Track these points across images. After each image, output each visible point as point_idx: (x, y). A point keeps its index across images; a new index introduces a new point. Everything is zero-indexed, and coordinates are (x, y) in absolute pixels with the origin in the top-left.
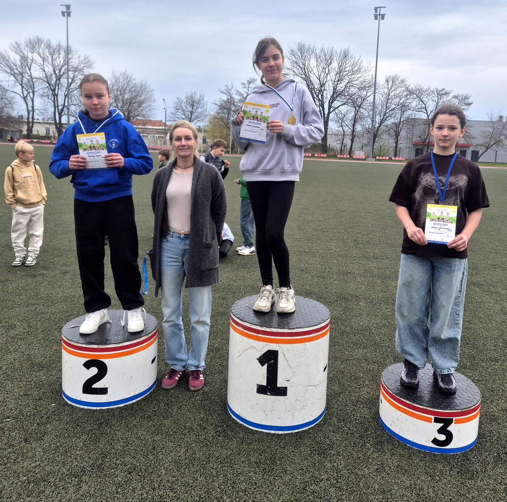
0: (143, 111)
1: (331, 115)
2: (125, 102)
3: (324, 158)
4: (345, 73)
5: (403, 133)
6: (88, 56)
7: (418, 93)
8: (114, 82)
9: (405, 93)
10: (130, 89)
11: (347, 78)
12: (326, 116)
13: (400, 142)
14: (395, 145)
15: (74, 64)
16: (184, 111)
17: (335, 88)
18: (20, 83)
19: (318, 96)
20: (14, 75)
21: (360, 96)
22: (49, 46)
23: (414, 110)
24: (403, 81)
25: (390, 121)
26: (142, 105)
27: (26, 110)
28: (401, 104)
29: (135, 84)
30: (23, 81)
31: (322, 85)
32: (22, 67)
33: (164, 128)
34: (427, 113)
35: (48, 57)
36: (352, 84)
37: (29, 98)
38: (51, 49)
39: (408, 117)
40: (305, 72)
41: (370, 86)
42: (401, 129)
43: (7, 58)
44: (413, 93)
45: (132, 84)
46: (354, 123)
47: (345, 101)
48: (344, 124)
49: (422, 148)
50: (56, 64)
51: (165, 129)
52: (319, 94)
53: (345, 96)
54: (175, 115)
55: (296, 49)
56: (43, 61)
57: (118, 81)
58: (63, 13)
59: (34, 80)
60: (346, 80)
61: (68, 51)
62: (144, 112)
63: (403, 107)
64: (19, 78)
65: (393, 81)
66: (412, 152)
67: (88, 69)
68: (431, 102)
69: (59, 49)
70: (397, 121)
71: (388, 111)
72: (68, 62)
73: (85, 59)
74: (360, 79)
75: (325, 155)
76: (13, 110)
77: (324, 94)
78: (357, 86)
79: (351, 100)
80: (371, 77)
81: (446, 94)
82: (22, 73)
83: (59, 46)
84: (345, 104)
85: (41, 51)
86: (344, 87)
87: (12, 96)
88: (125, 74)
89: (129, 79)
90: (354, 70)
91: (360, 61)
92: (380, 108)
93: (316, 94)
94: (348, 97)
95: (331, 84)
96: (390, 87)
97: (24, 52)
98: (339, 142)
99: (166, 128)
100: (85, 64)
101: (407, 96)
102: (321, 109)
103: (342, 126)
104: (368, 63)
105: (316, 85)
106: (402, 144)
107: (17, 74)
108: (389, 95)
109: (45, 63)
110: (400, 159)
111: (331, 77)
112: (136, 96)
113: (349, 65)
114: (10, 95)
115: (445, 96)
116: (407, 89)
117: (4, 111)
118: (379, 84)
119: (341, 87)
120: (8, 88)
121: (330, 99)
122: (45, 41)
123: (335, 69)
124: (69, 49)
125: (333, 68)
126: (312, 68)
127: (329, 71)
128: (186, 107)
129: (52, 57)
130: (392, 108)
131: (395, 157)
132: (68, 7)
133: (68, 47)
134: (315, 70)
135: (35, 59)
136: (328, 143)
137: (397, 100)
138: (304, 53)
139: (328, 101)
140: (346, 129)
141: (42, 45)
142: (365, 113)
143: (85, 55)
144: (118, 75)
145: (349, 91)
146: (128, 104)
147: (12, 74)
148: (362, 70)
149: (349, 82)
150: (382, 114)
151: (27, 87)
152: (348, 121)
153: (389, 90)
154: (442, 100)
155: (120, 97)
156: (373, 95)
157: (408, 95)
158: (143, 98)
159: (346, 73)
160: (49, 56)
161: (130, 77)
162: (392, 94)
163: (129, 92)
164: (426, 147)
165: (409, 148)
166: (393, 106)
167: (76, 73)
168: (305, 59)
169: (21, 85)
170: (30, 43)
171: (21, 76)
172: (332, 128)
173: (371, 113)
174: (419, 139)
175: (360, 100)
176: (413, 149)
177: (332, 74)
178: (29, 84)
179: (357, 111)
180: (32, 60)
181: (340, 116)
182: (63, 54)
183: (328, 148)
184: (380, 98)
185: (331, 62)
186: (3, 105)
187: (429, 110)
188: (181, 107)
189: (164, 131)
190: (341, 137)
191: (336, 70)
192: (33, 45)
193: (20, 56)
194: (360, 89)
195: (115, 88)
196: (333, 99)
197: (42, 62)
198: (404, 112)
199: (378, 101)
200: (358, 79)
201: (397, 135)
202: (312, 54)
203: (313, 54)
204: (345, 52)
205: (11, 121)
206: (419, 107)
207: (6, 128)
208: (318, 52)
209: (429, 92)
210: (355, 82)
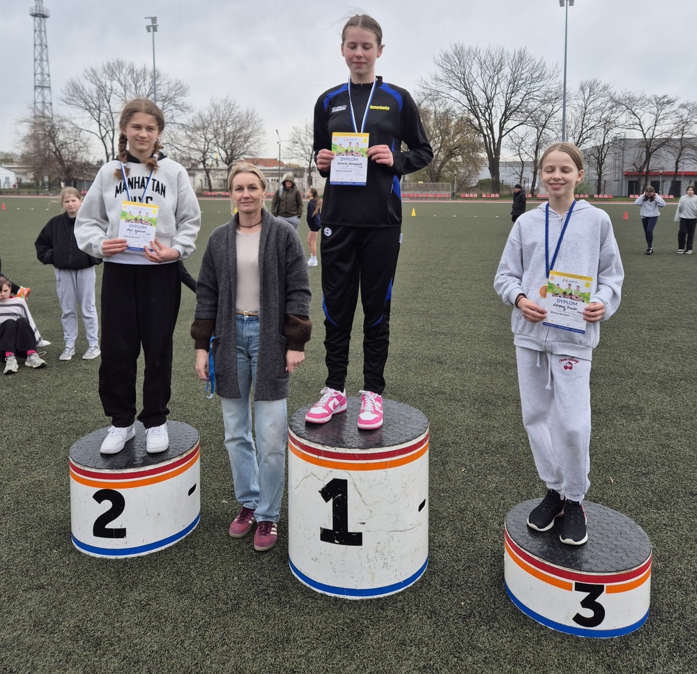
0: (250, 147)
1: (503, 139)
2: (227, 137)
3: (495, 199)
4: (520, 82)
5: (608, 160)
6: (180, 81)
7: (628, 104)
8: (212, 112)
9: (610, 104)
10: (233, 121)
11: (525, 88)
12: (496, 141)
13: (605, 173)
14: (597, 177)
15: (162, 91)
16: (302, 144)
17: (507, 103)
18: (97, 119)
19: (484, 116)
20: (89, 109)
21: (544, 112)
22: (132, 71)
23: (624, 126)
24: (605, 88)
25: (589, 145)
26: (249, 140)
27: (105, 153)
28: (604, 119)
29: (239, 113)
30: (101, 117)
31: (489, 100)
32: (99, 100)
33: (278, 168)
34: (643, 131)
35: (130, 85)
36: (531, 97)
37: (107, 137)
38: (135, 75)
39: (615, 137)
40: (465, 83)
41: (557, 98)
42: (605, 155)
43: (81, 89)
44: (622, 104)
45: (235, 113)
46: (537, 149)
47: (522, 119)
48: (521, 151)
49: (637, 179)
50: (141, 94)
51: (279, 170)
52: (485, 113)
53: (522, 112)
54: (291, 150)
55: (451, 53)
56: (125, 90)
57: (218, 111)
58: (148, 28)
59: (114, 115)
60: (522, 92)
61: (155, 76)
62: (252, 149)
63: (607, 124)
64: (95, 113)
65: (590, 88)
66: (624, 186)
67: (180, 97)
68: (648, 115)
69: (145, 73)
70: (598, 144)
71: (584, 131)
72: (155, 89)
73: (176, 84)
74: (544, 89)
75: (497, 195)
76: (89, 154)
77: (492, 111)
78: (539, 99)
79: (531, 118)
80: (558, 85)
81: (669, 102)
82: (100, 107)
83: (145, 70)
84: (522, 124)
85: (122, 78)
86: (521, 100)
87: (88, 136)
88: (226, 101)
89: (231, 107)
90: (534, 76)
91: (542, 64)
92: (573, 126)
93: (481, 112)
94: (527, 114)
95: (501, 98)
96: (586, 97)
97: (101, 80)
98: (517, 176)
99: (281, 168)
100: (176, 90)
101: (611, 108)
102: (489, 132)
103: (519, 154)
104: (554, 66)
105: (482, 100)
106: (608, 175)
107: (94, 109)
108: (586, 109)
109: (128, 93)
110: (606, 196)
111: (502, 88)
112: (240, 130)
113: (526, 70)
114: (84, 135)
115: (668, 106)
116: (612, 99)
117: (78, 156)
118: (570, 93)
119: (516, 100)
120: (82, 127)
121: (502, 118)
122: (128, 64)
123: (506, 76)
124: (156, 73)
125: (504, 75)
126: (475, 76)
127: (498, 80)
128: (306, 139)
129: (136, 86)
130: (590, 126)
131: (599, 193)
132: (154, 19)
133: (154, 71)
134: (479, 80)
135: (114, 88)
136: (501, 178)
137: (598, 114)
138: (463, 58)
139: (499, 121)
140: (525, 158)
141: (124, 70)
142: (553, 135)
143: (176, 80)
144: (217, 103)
145: (527, 106)
146: (231, 139)
147: (86, 109)
148: (546, 75)
149: (528, 93)
150: (577, 135)
151: (105, 124)
152: (528, 146)
153: (586, 101)
154: (663, 112)
155: (221, 131)
156: (562, 109)
157: (613, 107)
158: (250, 130)
159: (523, 81)
160: (132, 83)
161: (233, 105)
162: (590, 107)
163: (232, 124)
164: (644, 179)
165: (618, 180)
166: (592, 124)
167: (166, 103)
168: (464, 67)
169: (99, 122)
170: (108, 68)
171: (98, 111)
172: (506, 157)
173: (561, 134)
174: (633, 167)
175: (543, 117)
176: (624, 183)
177: (502, 84)
178: (107, 120)
179: (541, 133)
180: (112, 90)
181: (516, 141)
182: (149, 80)
183: (501, 185)
184: (573, 114)
185: (501, 68)
186: (77, 149)
187: (645, 126)
188: (300, 140)
189: (278, 172)
190: (518, 170)
191: (509, 77)
192: (113, 71)
193: (97, 85)
194: (544, 102)
195: (214, 119)
196: (506, 117)
197: (123, 92)
198: (608, 131)
199: (569, 118)
200: (540, 88)
201: (600, 163)
202: (474, 58)
203: (476, 59)
204: (520, 53)
205: (86, 169)
206: (631, 123)
207: (81, 178)
208: (483, 55)
209: (644, 102)
210: (536, 93)
